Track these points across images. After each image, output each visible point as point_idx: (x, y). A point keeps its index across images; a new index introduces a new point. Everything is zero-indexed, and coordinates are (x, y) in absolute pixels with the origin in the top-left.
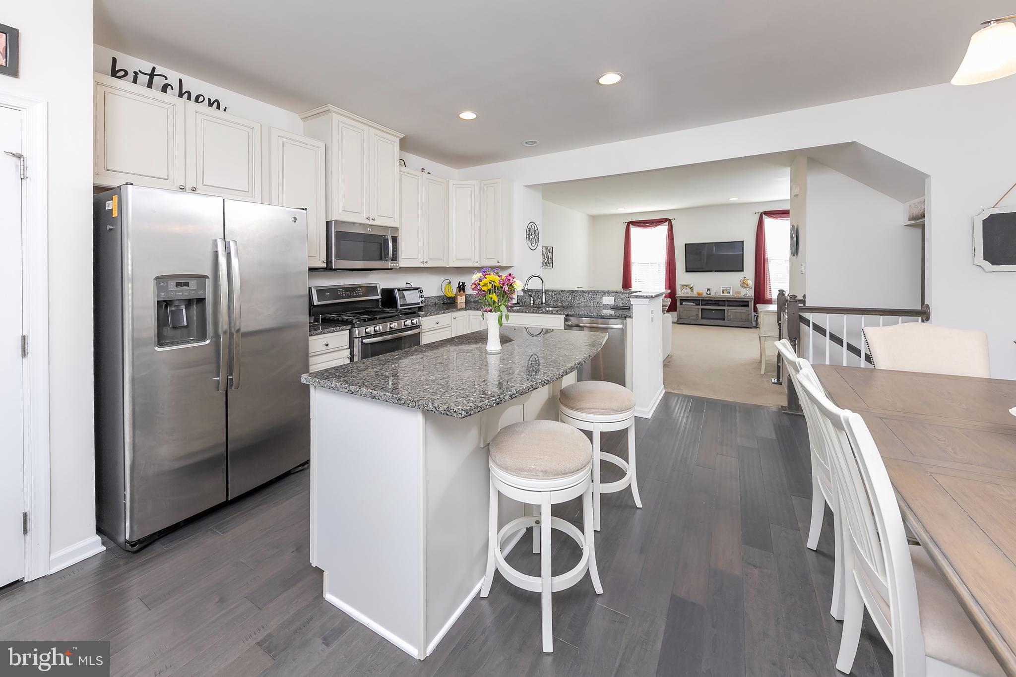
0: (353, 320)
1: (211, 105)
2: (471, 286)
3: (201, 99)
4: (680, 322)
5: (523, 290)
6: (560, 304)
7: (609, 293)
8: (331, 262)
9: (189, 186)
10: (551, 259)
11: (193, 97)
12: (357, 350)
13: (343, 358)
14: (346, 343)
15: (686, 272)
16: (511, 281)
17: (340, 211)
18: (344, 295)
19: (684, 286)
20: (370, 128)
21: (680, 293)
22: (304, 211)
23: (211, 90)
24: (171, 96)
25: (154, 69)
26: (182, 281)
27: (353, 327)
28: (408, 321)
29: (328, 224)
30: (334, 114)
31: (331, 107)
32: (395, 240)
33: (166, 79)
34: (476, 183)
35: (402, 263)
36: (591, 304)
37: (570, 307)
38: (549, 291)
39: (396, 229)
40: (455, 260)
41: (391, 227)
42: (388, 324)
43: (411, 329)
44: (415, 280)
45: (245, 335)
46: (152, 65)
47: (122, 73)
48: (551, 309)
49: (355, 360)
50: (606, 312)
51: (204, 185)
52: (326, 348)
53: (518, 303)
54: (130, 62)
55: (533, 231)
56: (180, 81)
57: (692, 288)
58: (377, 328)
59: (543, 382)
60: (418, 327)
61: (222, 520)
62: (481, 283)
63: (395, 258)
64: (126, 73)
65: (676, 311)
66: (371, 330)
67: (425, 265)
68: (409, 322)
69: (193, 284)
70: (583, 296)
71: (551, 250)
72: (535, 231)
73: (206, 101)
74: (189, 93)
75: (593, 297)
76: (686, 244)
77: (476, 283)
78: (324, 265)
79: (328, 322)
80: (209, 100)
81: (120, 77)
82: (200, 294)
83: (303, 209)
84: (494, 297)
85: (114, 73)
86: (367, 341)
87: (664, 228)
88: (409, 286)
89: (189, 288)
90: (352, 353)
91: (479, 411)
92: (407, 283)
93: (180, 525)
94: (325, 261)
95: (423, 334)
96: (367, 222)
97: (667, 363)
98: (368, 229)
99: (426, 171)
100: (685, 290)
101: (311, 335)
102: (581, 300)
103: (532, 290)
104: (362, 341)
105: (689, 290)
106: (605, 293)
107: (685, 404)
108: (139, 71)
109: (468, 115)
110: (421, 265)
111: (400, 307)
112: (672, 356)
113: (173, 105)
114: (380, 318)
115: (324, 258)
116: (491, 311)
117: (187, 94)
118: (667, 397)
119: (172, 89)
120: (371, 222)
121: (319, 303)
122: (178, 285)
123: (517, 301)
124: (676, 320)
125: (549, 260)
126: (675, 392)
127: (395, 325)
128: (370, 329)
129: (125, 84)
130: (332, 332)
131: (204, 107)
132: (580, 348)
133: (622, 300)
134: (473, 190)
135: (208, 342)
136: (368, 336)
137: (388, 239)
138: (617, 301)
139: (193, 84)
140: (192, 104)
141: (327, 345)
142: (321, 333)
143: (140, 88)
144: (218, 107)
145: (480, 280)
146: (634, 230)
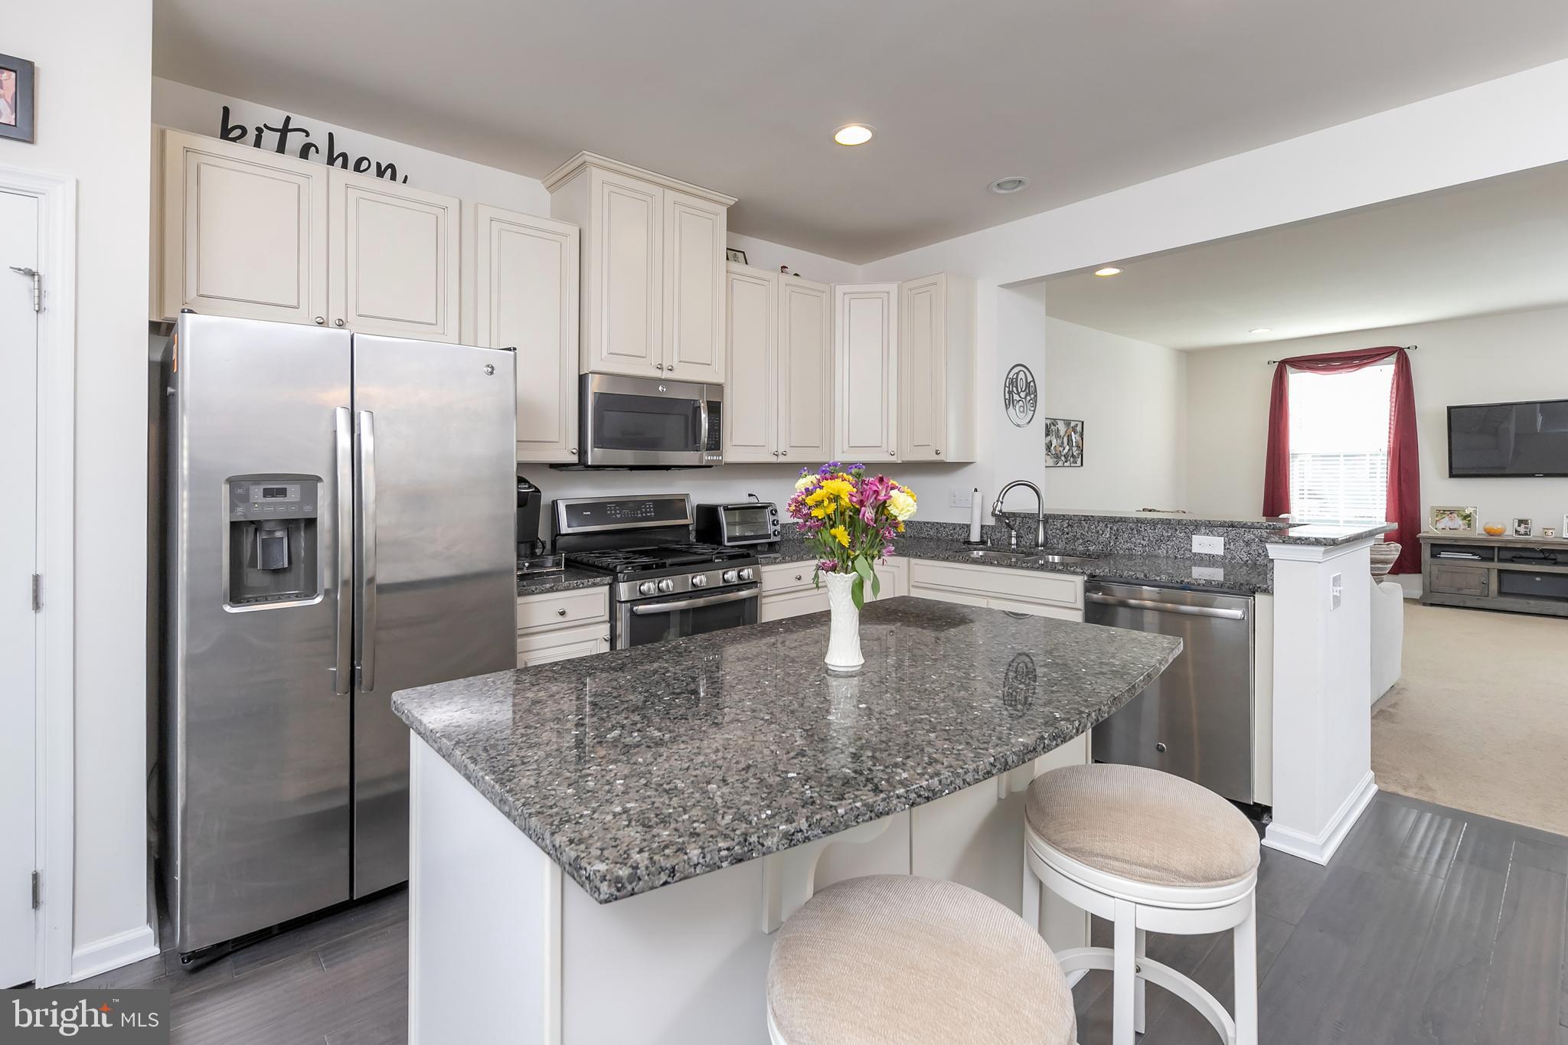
0: (616, 566)
1: (380, 173)
2: (790, 505)
3: (364, 165)
4: (1431, 599)
5: (993, 514)
6: (1081, 548)
7: (1210, 527)
8: (586, 452)
9: (333, 319)
10: (1078, 446)
11: (351, 163)
12: (622, 627)
13: (597, 640)
14: (603, 611)
15: (1452, 475)
16: (882, 497)
17: (605, 354)
18: (618, 516)
19: (1443, 512)
20: (666, 190)
21: (1430, 527)
22: (512, 353)
23: (379, 147)
24: (316, 165)
25: (288, 119)
26: (275, 486)
27: (616, 580)
28: (730, 573)
29: (582, 380)
30: (593, 168)
31: (588, 156)
32: (715, 409)
33: (308, 135)
34: (893, 287)
35: (732, 453)
36: (1162, 552)
37: (1105, 555)
38: (1055, 517)
39: (719, 388)
40: (846, 447)
41: (708, 384)
42: (690, 576)
43: (739, 587)
44: (764, 491)
45: (382, 589)
46: (283, 115)
47: (237, 133)
48: (1057, 559)
49: (621, 644)
50: (1200, 573)
51: (360, 316)
52: (561, 619)
53: (983, 542)
54: (252, 113)
55: (1022, 384)
56: (331, 135)
57: (1469, 516)
58: (663, 585)
59: (913, 796)
60: (753, 584)
61: (340, 935)
62: (810, 501)
63: (715, 444)
64: (244, 131)
65: (1420, 572)
66: (649, 589)
67: (782, 459)
68: (732, 575)
69: (294, 492)
70: (1139, 532)
71: (1079, 429)
72: (1028, 384)
73: (374, 167)
74: (344, 156)
75: (1165, 534)
76: (1449, 409)
77: (800, 499)
78: (575, 459)
79: (577, 568)
80: (379, 165)
81: (234, 140)
82: (306, 512)
83: (509, 349)
84: (841, 534)
85: (225, 134)
86: (642, 608)
87: (1384, 373)
88: (753, 500)
89: (286, 500)
90: (613, 629)
91: (666, 883)
92: (750, 495)
93: (271, 932)
94: (574, 451)
95: (764, 601)
96: (658, 374)
97: (1383, 711)
98: (660, 388)
99: (791, 270)
100: (1445, 522)
101: (520, 594)
102: (1133, 539)
103: (1014, 514)
104: (632, 609)
105: (1459, 523)
106: (1197, 526)
107: (1443, 836)
108: (265, 126)
109: (853, 135)
110: (774, 459)
111: (728, 542)
112: (1403, 689)
113: (308, 177)
114: (671, 565)
115: (573, 443)
116: (834, 569)
117: (341, 158)
118: (1383, 806)
119: (317, 152)
120: (666, 375)
121: (570, 530)
122: (268, 493)
123: (982, 537)
124: (1417, 593)
125: (1074, 449)
126: (1410, 794)
127: (700, 579)
128: (649, 587)
129: (243, 150)
130: (574, 588)
131: (369, 179)
132: (1079, 678)
133: (1248, 544)
134: (886, 303)
135: (318, 600)
136: (647, 599)
137: (699, 407)
138: (1232, 547)
139: (353, 141)
140: (350, 175)
141: (563, 614)
142: (551, 590)
143: (266, 155)
144: (393, 177)
145: (809, 492)
146: (1297, 380)
